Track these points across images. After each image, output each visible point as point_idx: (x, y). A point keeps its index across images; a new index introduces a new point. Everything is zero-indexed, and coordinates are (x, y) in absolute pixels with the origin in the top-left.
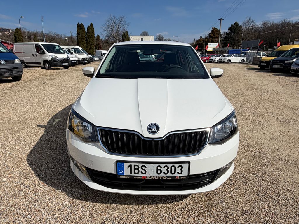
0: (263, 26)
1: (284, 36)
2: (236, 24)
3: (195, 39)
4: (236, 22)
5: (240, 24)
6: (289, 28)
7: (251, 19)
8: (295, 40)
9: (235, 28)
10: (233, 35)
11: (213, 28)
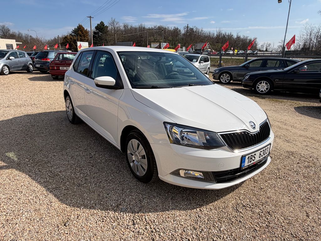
0: (124, 28)
1: (143, 39)
2: (102, 23)
3: (58, 36)
4: (102, 22)
5: (106, 24)
6: (145, 32)
7: (115, 20)
8: (152, 43)
9: (102, 28)
10: (101, 34)
11: (79, 25)
